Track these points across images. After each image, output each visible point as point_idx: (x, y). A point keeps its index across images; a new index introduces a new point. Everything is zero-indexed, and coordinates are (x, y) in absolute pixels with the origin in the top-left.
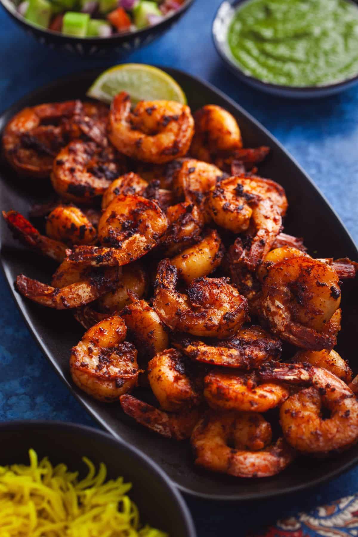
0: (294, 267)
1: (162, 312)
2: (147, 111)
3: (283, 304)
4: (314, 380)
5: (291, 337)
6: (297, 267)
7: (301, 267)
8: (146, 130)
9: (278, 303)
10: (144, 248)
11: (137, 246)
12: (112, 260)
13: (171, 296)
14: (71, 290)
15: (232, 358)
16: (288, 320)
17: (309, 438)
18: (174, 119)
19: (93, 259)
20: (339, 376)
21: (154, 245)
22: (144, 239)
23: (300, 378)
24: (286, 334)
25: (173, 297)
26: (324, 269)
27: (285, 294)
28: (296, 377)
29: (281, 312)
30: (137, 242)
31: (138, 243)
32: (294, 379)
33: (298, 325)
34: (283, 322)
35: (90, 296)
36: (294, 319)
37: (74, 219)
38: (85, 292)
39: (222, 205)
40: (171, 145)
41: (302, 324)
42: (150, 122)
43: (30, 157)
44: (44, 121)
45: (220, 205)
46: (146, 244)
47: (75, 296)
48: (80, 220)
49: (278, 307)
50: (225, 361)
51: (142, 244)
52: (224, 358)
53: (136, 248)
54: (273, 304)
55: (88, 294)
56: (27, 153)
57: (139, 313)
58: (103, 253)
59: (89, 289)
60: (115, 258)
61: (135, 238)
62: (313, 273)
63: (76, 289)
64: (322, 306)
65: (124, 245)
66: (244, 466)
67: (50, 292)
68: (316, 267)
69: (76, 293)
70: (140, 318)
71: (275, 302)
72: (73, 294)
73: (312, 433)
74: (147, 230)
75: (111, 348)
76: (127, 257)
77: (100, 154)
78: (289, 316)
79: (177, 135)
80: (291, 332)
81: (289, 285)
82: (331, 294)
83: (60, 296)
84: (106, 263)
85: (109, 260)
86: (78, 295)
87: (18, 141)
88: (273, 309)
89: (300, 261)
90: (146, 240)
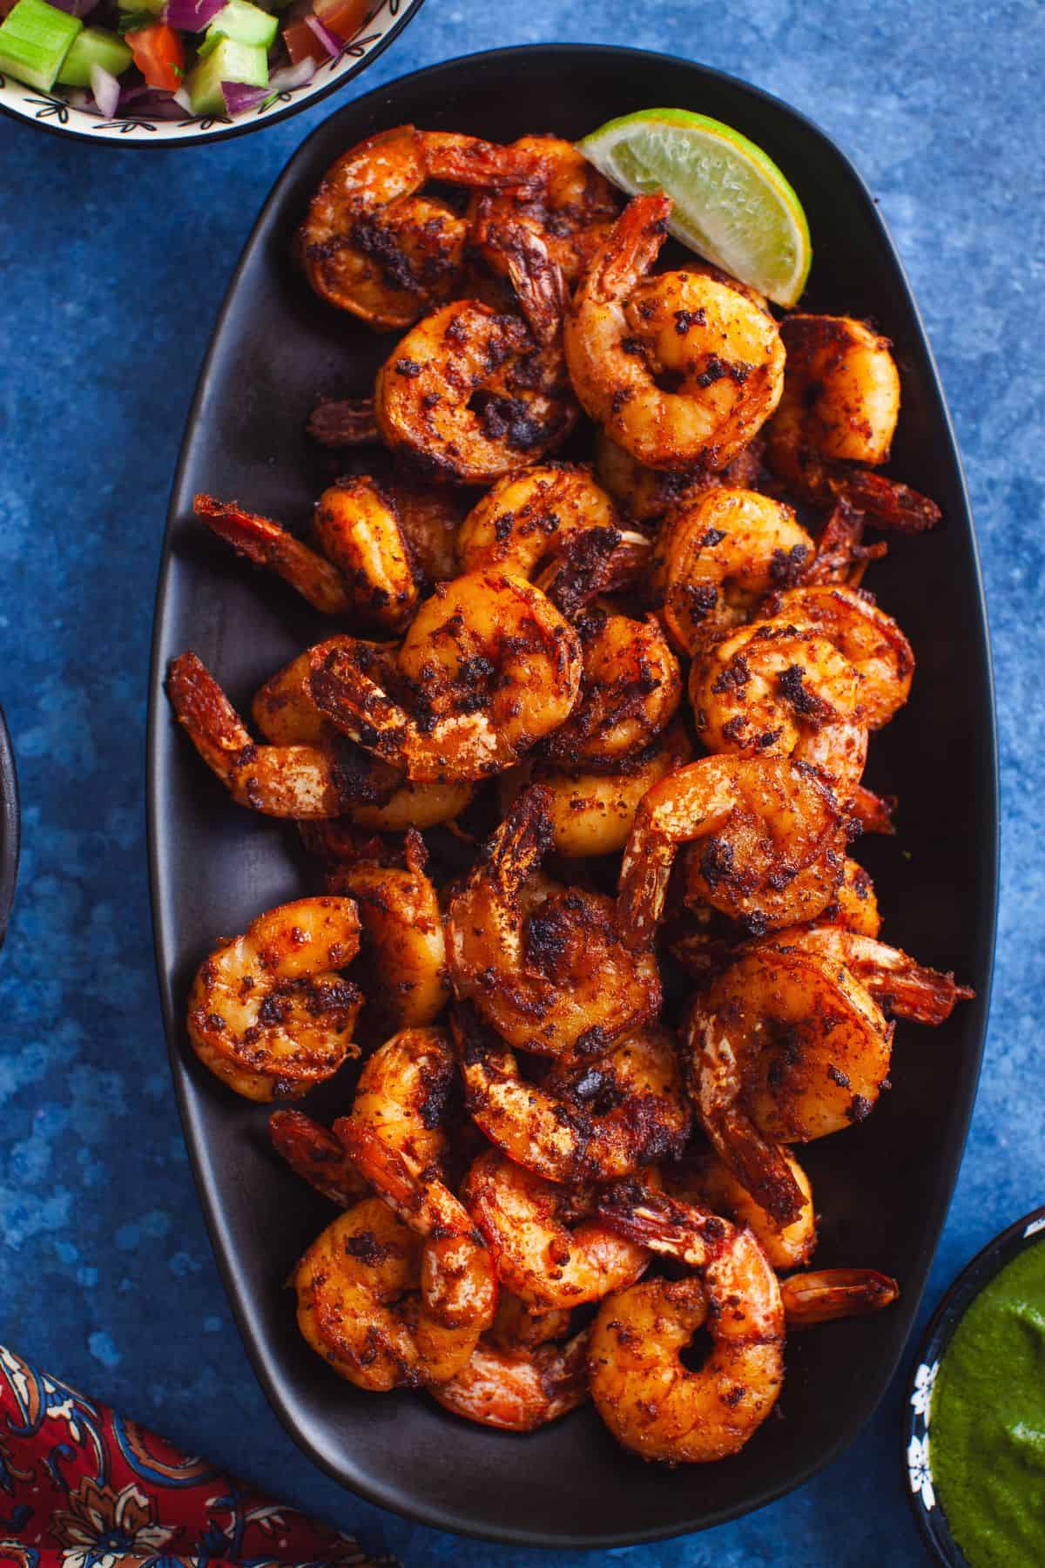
0: (804, 989)
1: (458, 939)
2: (679, 315)
3: (736, 1057)
4: (711, 1271)
5: (717, 1135)
6: (809, 997)
7: (818, 998)
8: (657, 366)
9: (725, 1046)
10: (481, 765)
11: (469, 751)
12: (396, 757)
13: (498, 913)
14: (282, 766)
15: (552, 1161)
16: (728, 1098)
17: (628, 1412)
18: (735, 375)
19: (359, 724)
20: (777, 1264)
21: (509, 764)
22: (491, 740)
23: (682, 1256)
24: (709, 1125)
25: (498, 920)
26: (866, 1041)
27: (753, 1035)
28: (674, 1250)
29: (722, 1070)
30: (473, 739)
31: (474, 744)
32: (668, 1253)
33: (745, 1120)
34: (716, 1096)
35: (315, 808)
36: (742, 1100)
37: (371, 562)
38: (308, 792)
39: (726, 719)
40: (692, 450)
41: (753, 1122)
42: (673, 349)
43: (362, 277)
44: (435, 189)
45: (720, 715)
46: (490, 758)
47: (283, 790)
48: (384, 567)
49: (722, 1056)
50: (531, 1159)
51: (481, 752)
52: (535, 1149)
53: (464, 754)
54: (717, 1041)
55: (313, 801)
56: (358, 263)
57: (400, 926)
58: (385, 726)
59: (321, 790)
60: (405, 757)
61: (474, 727)
62: (839, 1032)
63: (294, 771)
64: (814, 1123)
65: (440, 732)
66: (466, 1394)
67: (233, 747)
68: (850, 1025)
69: (289, 783)
70: (398, 937)
71: (721, 1039)
72: (280, 783)
73: (639, 1404)
74: (508, 721)
75: (303, 985)
76: (435, 766)
77: (525, 361)
78: (737, 1088)
79: (719, 427)
80: (721, 1127)
81: (771, 1021)
82: (848, 1109)
83: (249, 771)
84: (380, 754)
85: (391, 754)
86: (290, 790)
87: (344, 225)
88: (710, 1049)
89: (823, 985)
90: (494, 747)
